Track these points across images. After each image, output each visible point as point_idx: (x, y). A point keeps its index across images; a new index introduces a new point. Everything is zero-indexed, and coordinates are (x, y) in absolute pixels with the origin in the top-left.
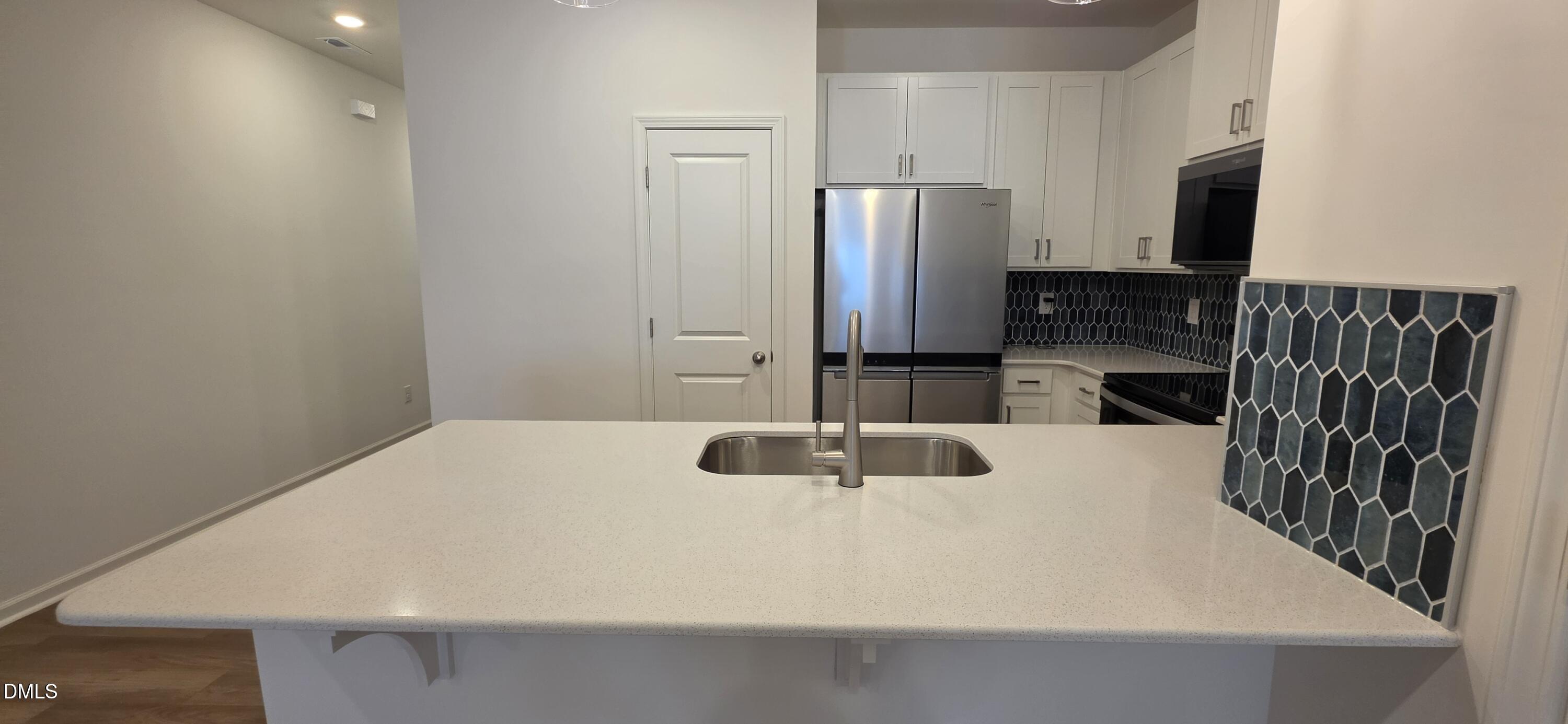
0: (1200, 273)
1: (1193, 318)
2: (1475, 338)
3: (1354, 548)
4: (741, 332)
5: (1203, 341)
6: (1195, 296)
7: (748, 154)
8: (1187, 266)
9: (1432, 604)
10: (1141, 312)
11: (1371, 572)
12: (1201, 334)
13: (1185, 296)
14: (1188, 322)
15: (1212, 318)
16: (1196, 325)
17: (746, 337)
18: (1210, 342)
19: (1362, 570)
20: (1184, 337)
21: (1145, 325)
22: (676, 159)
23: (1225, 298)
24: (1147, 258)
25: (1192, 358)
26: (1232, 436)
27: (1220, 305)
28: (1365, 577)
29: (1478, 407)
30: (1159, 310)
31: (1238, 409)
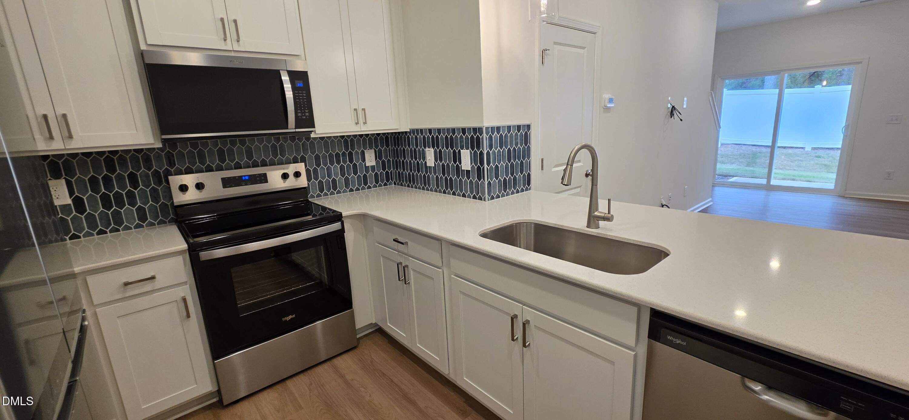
2: (528, 133)
3: (517, 187)
5: (90, 216)
6: (50, 178)
9: (529, 188)
11: (521, 190)
12: (81, 210)
16: (70, 204)
18: (103, 215)
23: (112, 170)
24: (70, 137)
25: (75, 237)
26: (488, 179)
27: (107, 179)
28: (520, 192)
29: (530, 146)
31: (488, 169)
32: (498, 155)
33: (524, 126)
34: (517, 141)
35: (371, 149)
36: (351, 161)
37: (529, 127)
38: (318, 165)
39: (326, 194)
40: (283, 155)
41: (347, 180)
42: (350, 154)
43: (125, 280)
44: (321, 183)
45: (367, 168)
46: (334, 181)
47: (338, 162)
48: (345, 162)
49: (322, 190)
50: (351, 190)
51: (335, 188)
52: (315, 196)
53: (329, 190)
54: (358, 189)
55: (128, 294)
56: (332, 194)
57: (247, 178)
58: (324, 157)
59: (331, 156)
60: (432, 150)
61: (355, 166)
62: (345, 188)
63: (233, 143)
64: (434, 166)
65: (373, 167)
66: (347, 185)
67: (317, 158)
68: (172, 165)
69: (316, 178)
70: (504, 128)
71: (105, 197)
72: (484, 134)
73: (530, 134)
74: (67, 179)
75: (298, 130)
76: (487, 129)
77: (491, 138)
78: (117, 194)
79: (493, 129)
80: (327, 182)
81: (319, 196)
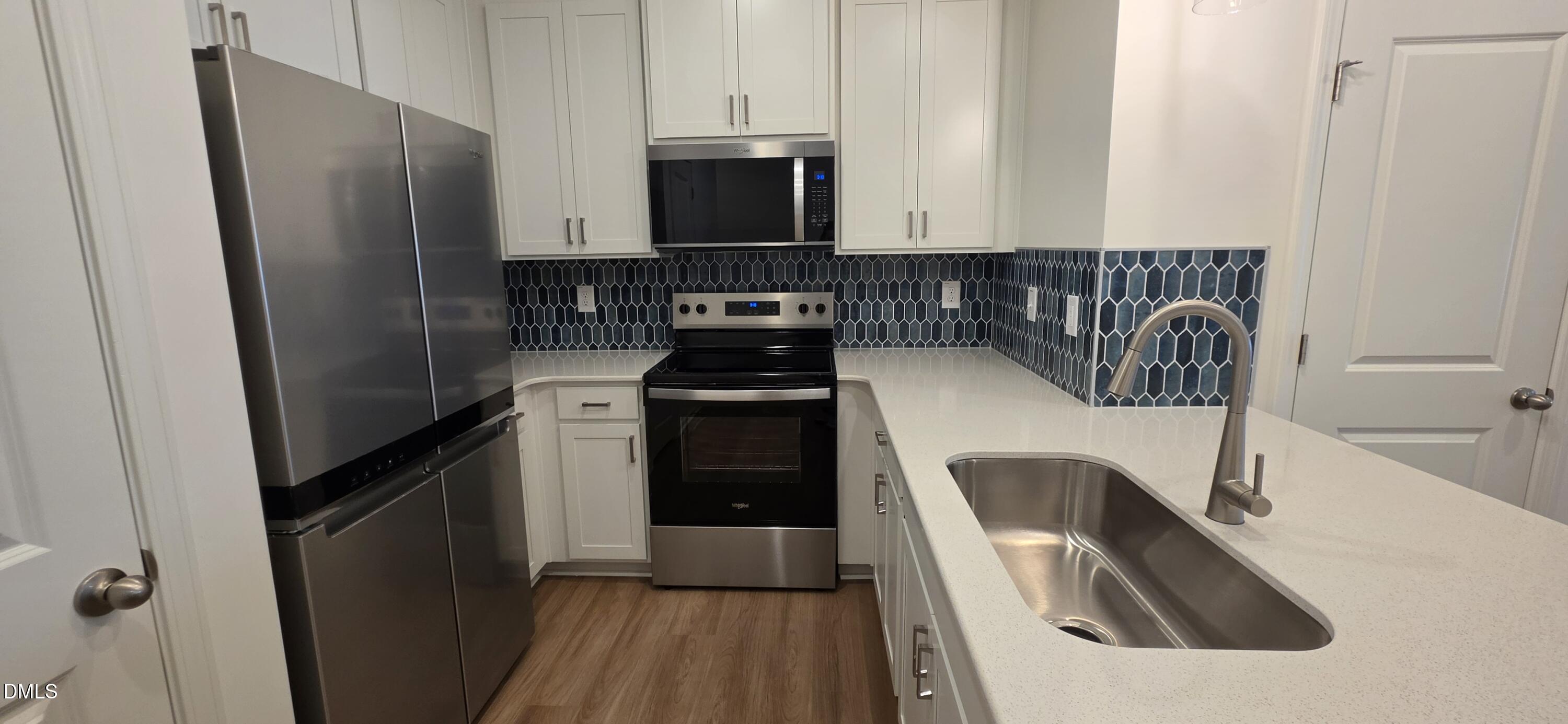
1: (586, 302)
2: (1256, 270)
3: (1198, 392)
5: (607, 328)
6: (583, 283)
8: (662, 249)
11: (1209, 400)
12: (601, 320)
13: (568, 282)
14: (580, 310)
15: (615, 302)
16: (594, 313)
18: (618, 328)
19: (1204, 401)
20: (576, 328)
23: (631, 281)
24: (583, 242)
25: (593, 347)
26: (1100, 359)
27: (626, 289)
28: (1206, 404)
29: (1259, 302)
30: (524, 303)
31: (1104, 338)
32: (1141, 312)
33: (1241, 253)
34: (1212, 285)
35: (956, 280)
36: (916, 297)
37: (1258, 256)
38: (861, 298)
39: (867, 345)
40: (812, 276)
41: (904, 327)
42: (916, 286)
43: (585, 401)
44: (861, 325)
45: (943, 312)
46: (883, 325)
47: (894, 296)
48: (905, 298)
49: (861, 337)
50: (910, 345)
51: (882, 337)
52: (850, 344)
53: (872, 339)
54: (921, 345)
55: (586, 416)
56: (877, 345)
57: (755, 305)
59: (882, 285)
60: (1035, 290)
61: (922, 306)
62: (898, 339)
63: (752, 257)
64: (1035, 321)
65: (954, 312)
66: (903, 335)
67: (861, 287)
68: (684, 280)
69: (855, 318)
70: (1166, 255)
71: (621, 309)
72: (1102, 265)
73: (1260, 272)
74: (595, 286)
75: (808, 243)
76: (1111, 256)
77: (1120, 276)
78: (632, 308)
79: (1129, 257)
80: (872, 325)
81: (855, 345)
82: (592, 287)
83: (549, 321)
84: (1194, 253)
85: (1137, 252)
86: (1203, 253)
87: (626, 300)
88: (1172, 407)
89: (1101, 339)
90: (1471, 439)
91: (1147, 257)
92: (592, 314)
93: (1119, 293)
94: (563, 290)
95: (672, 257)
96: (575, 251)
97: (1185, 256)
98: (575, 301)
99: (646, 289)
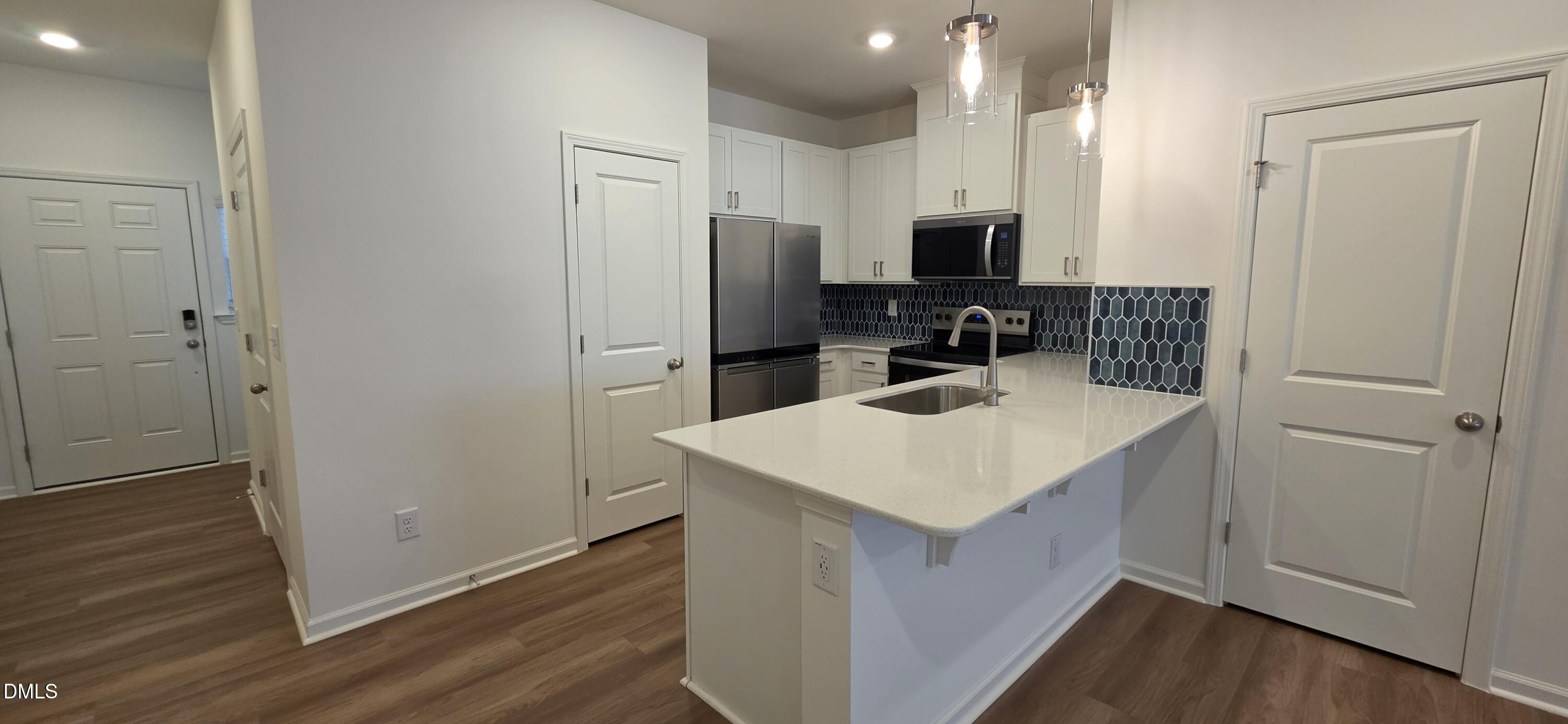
0: (922, 283)
1: (892, 311)
2: (1203, 302)
3: (1162, 383)
4: (658, 342)
5: (902, 326)
6: (889, 298)
7: (660, 182)
8: (918, 280)
9: (1196, 392)
10: (846, 311)
11: (1170, 389)
12: (899, 321)
13: (881, 298)
14: (889, 315)
15: (907, 311)
16: (896, 316)
17: (661, 347)
18: (907, 326)
19: (1167, 389)
20: (887, 325)
21: (850, 319)
22: (600, 178)
23: (916, 298)
24: (881, 275)
25: (894, 337)
26: (1093, 353)
27: (913, 303)
28: (1168, 391)
29: (1206, 324)
30: (862, 308)
31: (1095, 341)
32: (1120, 326)
33: (1190, 291)
34: (1170, 311)
37: (1204, 292)
38: (1056, 316)
39: (1059, 351)
43: (864, 360)
44: (1055, 336)
46: (1071, 337)
47: (1080, 317)
49: (1055, 344)
51: (1070, 346)
52: (1047, 349)
53: (1063, 346)
55: (864, 369)
56: (1066, 351)
58: (1065, 308)
59: (1072, 309)
62: (1082, 348)
67: (1057, 309)
68: (945, 299)
69: (1051, 331)
70: (1136, 290)
71: (910, 315)
72: (1093, 295)
73: (1206, 303)
74: (898, 301)
75: (995, 278)
76: (1099, 290)
77: (1105, 302)
78: (916, 314)
79: (1111, 290)
80: (1063, 337)
81: (1050, 350)
82: (896, 301)
83: (874, 320)
84: (1156, 290)
85: (1116, 288)
86: (1162, 290)
87: (913, 310)
88: (1142, 391)
89: (1093, 341)
90: (1417, 451)
91: (1123, 291)
92: (894, 317)
93: (1105, 312)
94: (882, 302)
95: (940, 285)
96: (878, 280)
97: (1149, 291)
98: (887, 309)
99: (924, 303)
